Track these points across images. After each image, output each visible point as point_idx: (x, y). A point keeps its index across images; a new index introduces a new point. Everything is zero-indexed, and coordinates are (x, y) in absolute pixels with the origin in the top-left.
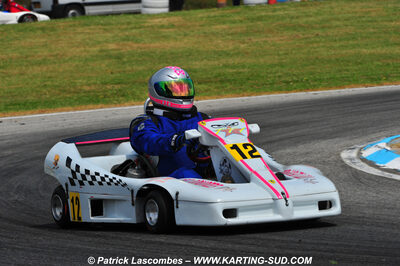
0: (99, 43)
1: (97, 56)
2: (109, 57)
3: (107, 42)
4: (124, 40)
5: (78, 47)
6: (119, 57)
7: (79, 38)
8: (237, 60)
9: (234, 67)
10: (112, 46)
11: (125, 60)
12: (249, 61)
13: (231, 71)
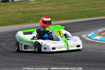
0: (18, 8)
1: (18, 12)
2: (21, 12)
3: (20, 8)
4: (24, 8)
5: (13, 10)
6: (23, 12)
7: (13, 7)
8: (54, 12)
9: (53, 14)
10: (22, 9)
11: (25, 13)
12: (57, 12)
13: (53, 15)
